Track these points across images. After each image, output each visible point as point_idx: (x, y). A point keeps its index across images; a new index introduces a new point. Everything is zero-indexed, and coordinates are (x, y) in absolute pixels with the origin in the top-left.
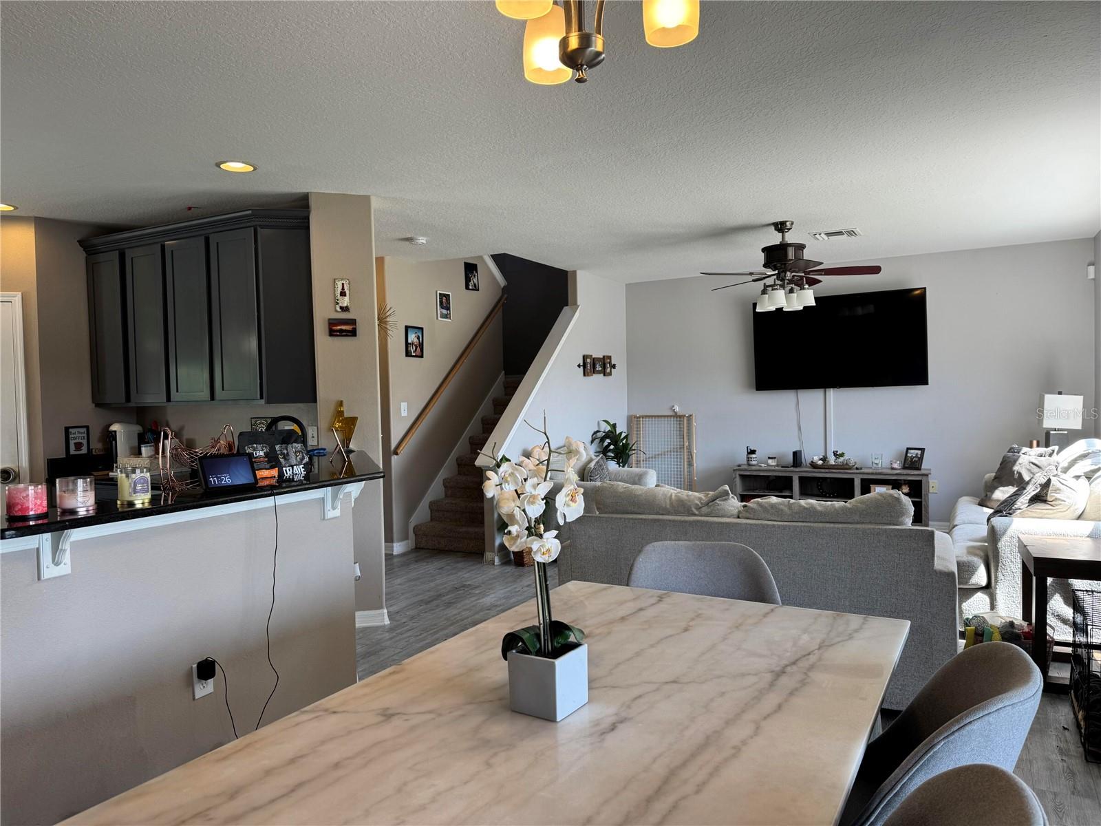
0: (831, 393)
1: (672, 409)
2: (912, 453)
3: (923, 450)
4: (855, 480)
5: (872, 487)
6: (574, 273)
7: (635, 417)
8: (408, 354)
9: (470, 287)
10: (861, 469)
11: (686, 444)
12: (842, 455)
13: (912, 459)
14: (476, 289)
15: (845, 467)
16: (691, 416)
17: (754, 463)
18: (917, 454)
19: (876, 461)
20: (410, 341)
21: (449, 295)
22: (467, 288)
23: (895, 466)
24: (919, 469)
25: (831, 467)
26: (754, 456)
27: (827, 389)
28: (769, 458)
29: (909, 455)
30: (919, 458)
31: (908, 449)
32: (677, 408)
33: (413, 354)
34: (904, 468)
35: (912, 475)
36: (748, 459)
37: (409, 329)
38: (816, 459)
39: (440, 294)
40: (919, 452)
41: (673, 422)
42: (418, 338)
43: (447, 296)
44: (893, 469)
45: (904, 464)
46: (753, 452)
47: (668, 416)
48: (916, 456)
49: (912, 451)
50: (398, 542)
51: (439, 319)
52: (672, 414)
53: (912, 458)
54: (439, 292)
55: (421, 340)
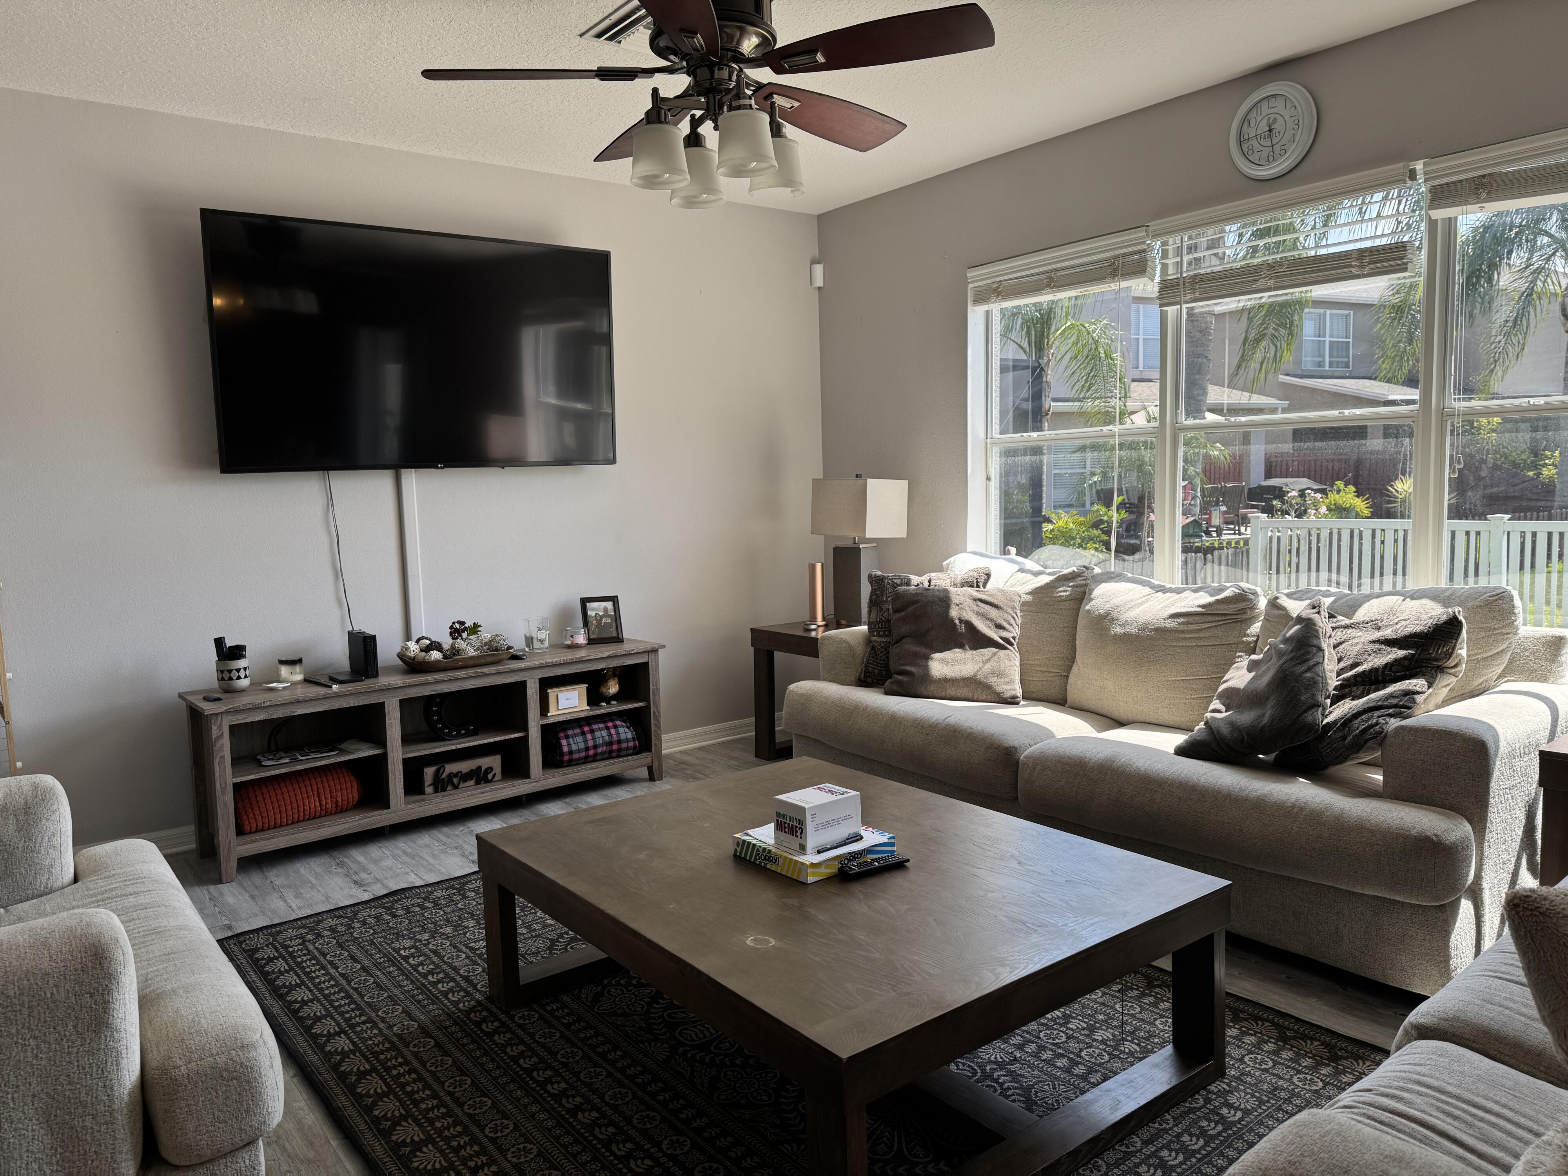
4: (528, 685)
5: (552, 692)
12: (475, 630)
13: (599, 622)
17: (245, 683)
18: (606, 610)
19: (538, 635)
26: (242, 663)
28: (282, 662)
29: (591, 613)
30: (613, 618)
31: (585, 601)
36: (225, 676)
40: (609, 605)
46: (237, 652)
48: (606, 614)
49: (595, 605)
53: (597, 617)
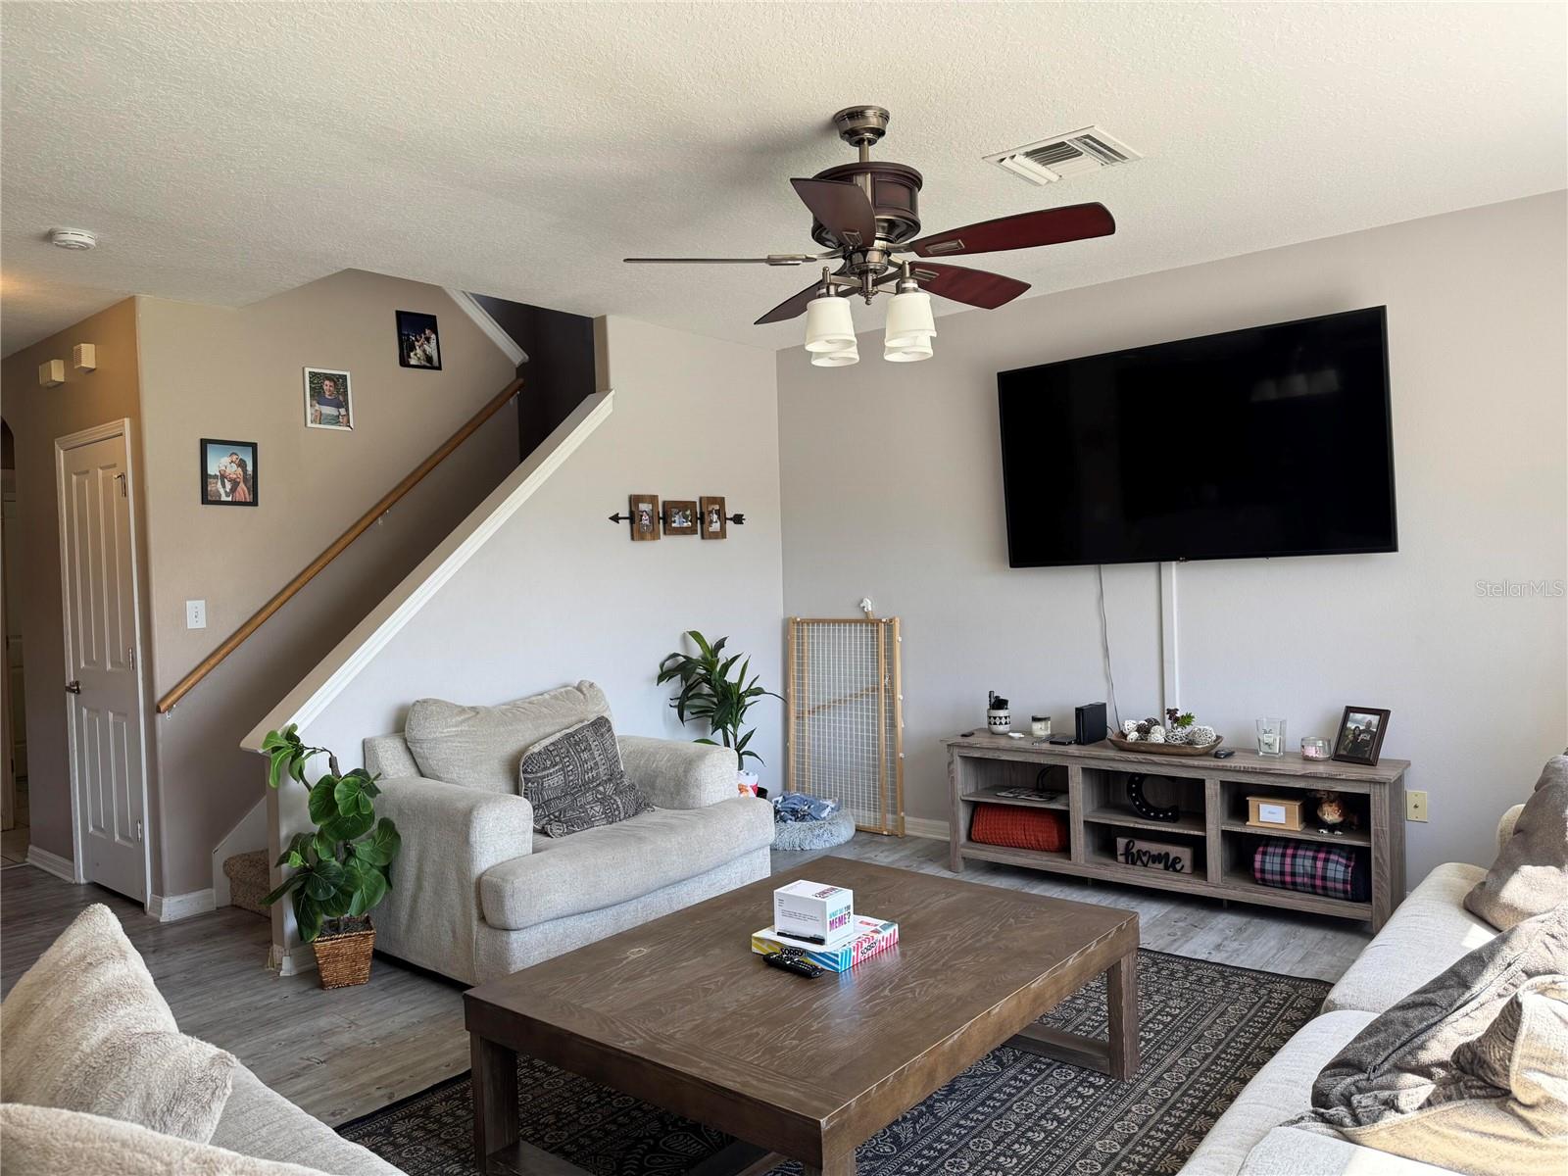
0: (1175, 573)
1: (859, 605)
2: (1358, 721)
3: (1384, 715)
4: (1208, 784)
5: (1252, 801)
6: (603, 319)
7: (795, 622)
8: (206, 499)
9: (413, 362)
10: (1229, 755)
11: (884, 682)
12: (1186, 720)
14: (431, 364)
15: (1187, 749)
16: (891, 621)
18: (1369, 724)
19: (1266, 738)
20: (212, 470)
21: (344, 377)
22: (404, 362)
23: (1311, 752)
24: (1371, 762)
25: (1153, 749)
26: (1002, 713)
27: (1163, 563)
28: (1034, 718)
29: (1351, 725)
30: (1373, 735)
31: (1350, 710)
32: (868, 605)
33: (224, 498)
34: (1337, 757)
35: (1350, 777)
36: (990, 721)
37: (209, 446)
38: (1130, 726)
39: (313, 375)
40: (1375, 719)
41: (863, 634)
42: (242, 464)
43: (339, 381)
44: (1307, 759)
45: (1337, 749)
46: (999, 704)
47: (850, 622)
48: (1367, 730)
50: (176, 893)
51: (309, 425)
52: (859, 616)
53: (1357, 733)
54: (307, 370)
55: (250, 468)
